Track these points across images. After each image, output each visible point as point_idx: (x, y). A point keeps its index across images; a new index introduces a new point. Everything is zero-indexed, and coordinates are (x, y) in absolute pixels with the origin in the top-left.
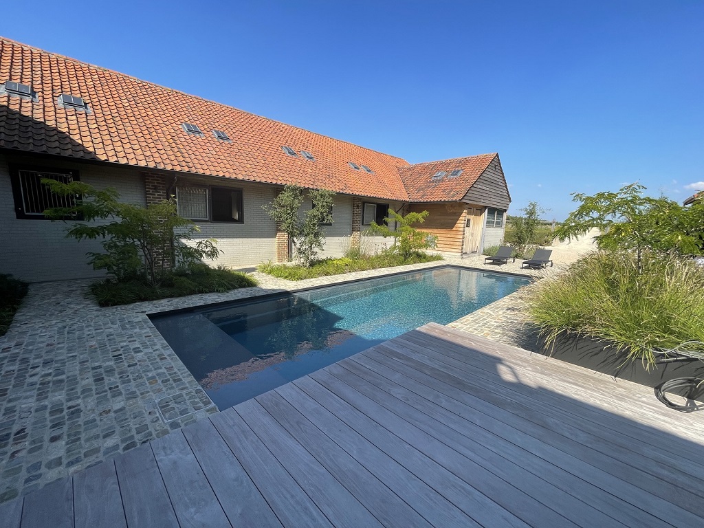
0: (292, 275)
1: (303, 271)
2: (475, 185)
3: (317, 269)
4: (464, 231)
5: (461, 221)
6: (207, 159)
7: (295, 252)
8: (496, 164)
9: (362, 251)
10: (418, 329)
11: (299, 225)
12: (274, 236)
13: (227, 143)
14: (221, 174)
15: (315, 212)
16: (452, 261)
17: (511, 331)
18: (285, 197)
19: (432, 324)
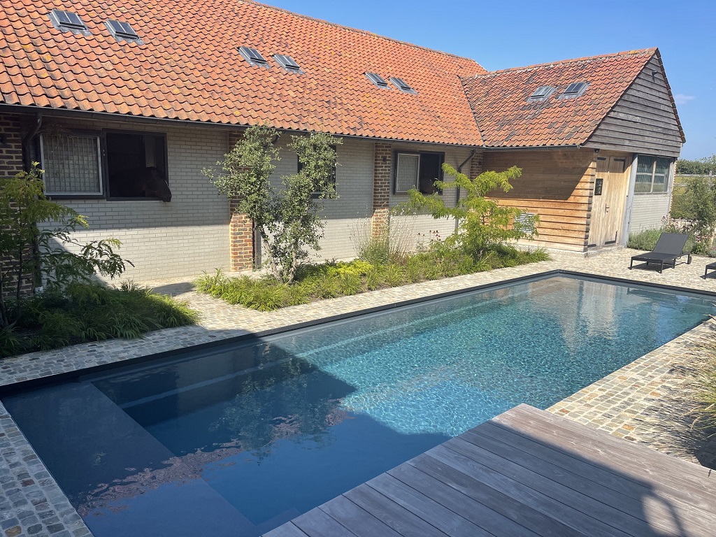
0: (260, 299)
1: (281, 291)
2: (612, 114)
3: (308, 285)
4: (590, 203)
5: (585, 185)
6: (96, 80)
7: (265, 255)
8: (654, 69)
9: (393, 247)
10: (496, 419)
11: (273, 204)
12: (226, 221)
13: (134, 44)
14: (124, 110)
15: (302, 178)
16: (567, 263)
17: (676, 419)
18: (246, 152)
19: (524, 407)
